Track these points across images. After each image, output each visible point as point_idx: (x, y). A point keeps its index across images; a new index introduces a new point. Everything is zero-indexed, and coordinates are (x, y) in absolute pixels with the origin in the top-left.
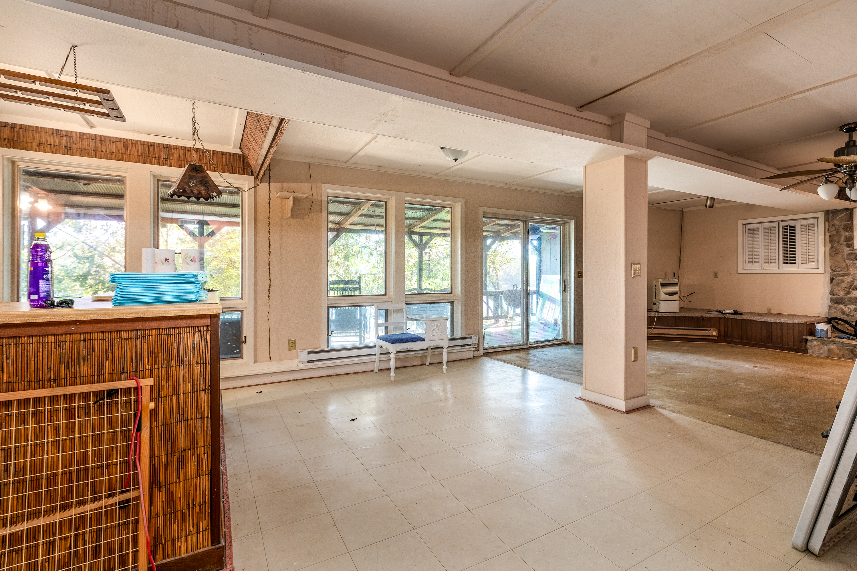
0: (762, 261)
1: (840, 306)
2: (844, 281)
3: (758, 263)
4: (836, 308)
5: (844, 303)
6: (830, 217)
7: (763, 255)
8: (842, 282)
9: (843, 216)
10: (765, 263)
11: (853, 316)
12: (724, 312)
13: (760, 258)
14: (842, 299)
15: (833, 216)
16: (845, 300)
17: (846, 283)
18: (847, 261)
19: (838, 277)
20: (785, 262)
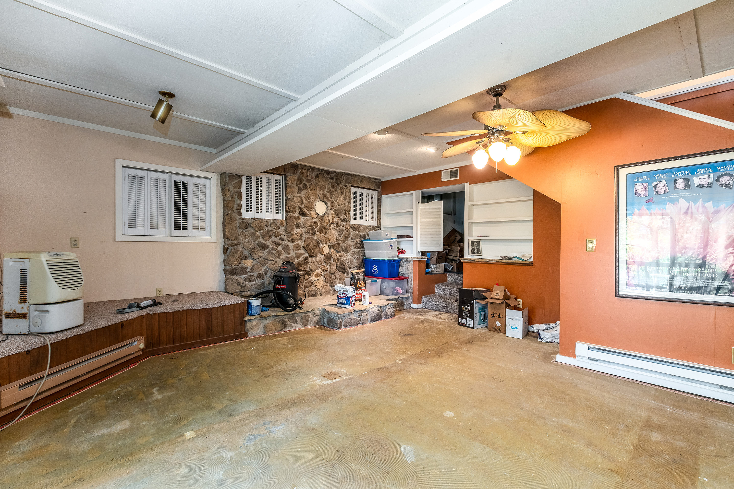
0: (147, 223)
1: (235, 277)
2: (238, 251)
3: (143, 227)
4: (232, 279)
5: (238, 273)
6: (227, 181)
7: (149, 216)
8: (236, 251)
9: (236, 183)
10: (152, 227)
11: (245, 286)
12: (142, 305)
13: (146, 219)
14: (236, 269)
15: (229, 180)
16: (239, 270)
17: (240, 253)
18: (238, 229)
19: (232, 246)
20: (177, 227)
